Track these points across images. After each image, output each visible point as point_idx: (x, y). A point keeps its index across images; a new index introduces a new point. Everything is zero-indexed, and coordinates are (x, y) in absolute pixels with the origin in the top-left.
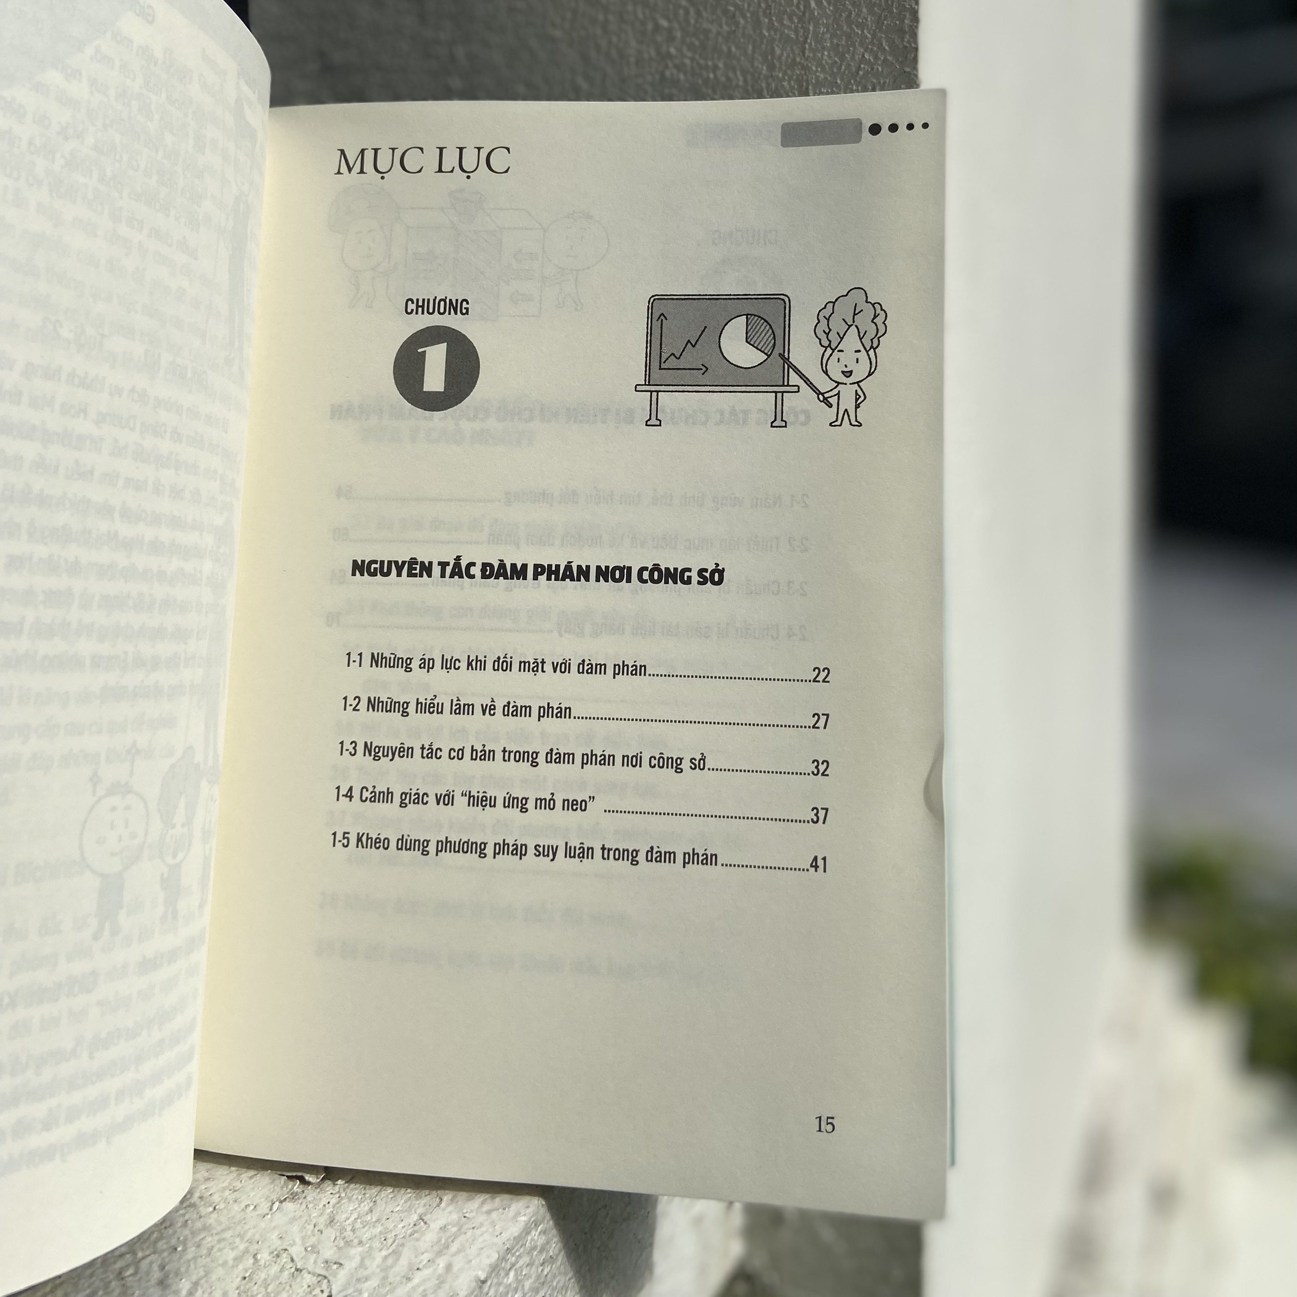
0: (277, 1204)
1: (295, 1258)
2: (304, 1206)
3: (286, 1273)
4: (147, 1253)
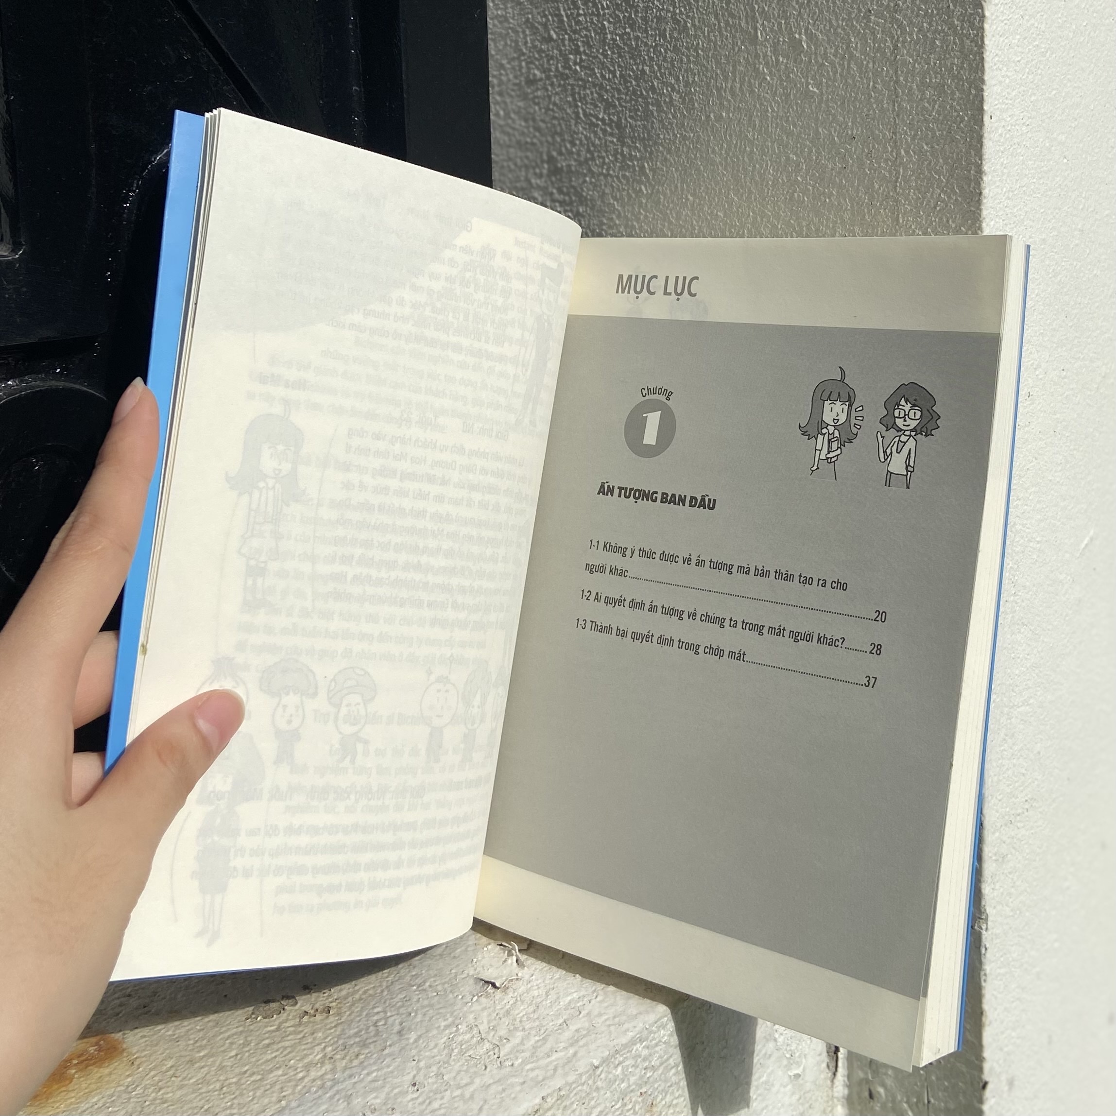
0: (476, 998)
1: (481, 1032)
2: (493, 1001)
3: (475, 1039)
4: (394, 1013)
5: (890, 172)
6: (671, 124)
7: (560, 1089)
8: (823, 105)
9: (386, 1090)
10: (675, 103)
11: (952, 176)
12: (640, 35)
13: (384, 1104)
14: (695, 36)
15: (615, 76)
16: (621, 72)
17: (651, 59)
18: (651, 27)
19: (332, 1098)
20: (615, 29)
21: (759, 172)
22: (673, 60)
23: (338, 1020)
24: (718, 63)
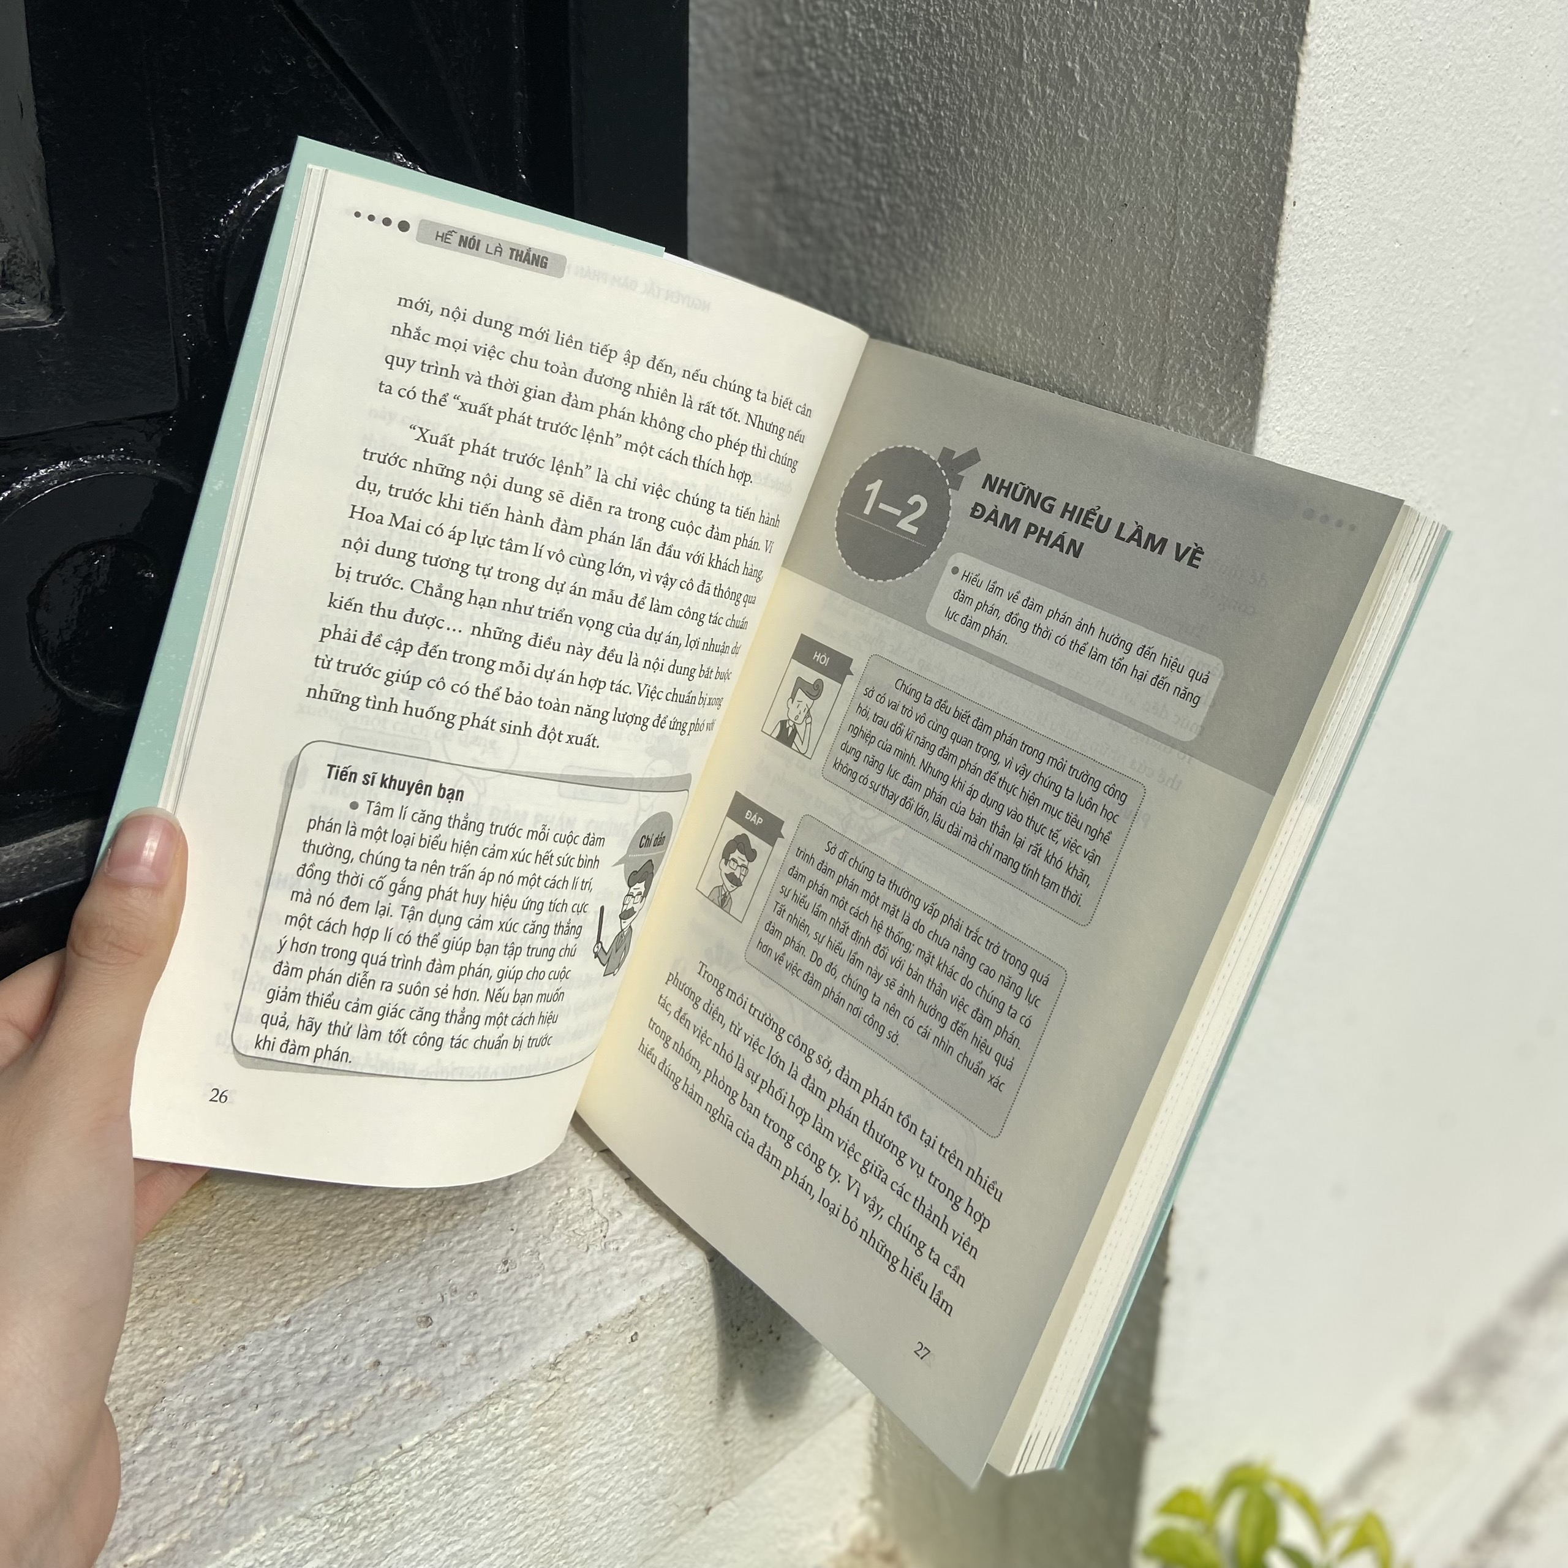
5: (1164, 254)
6: (915, 152)
7: (663, 1287)
8: (1093, 158)
9: (474, 1266)
10: (922, 127)
12: (886, 34)
13: (468, 1284)
14: (950, 45)
15: (854, 82)
16: (862, 77)
17: (897, 66)
18: (899, 26)
19: (413, 1269)
20: (859, 22)
21: (1011, 229)
22: (922, 73)
24: (974, 83)
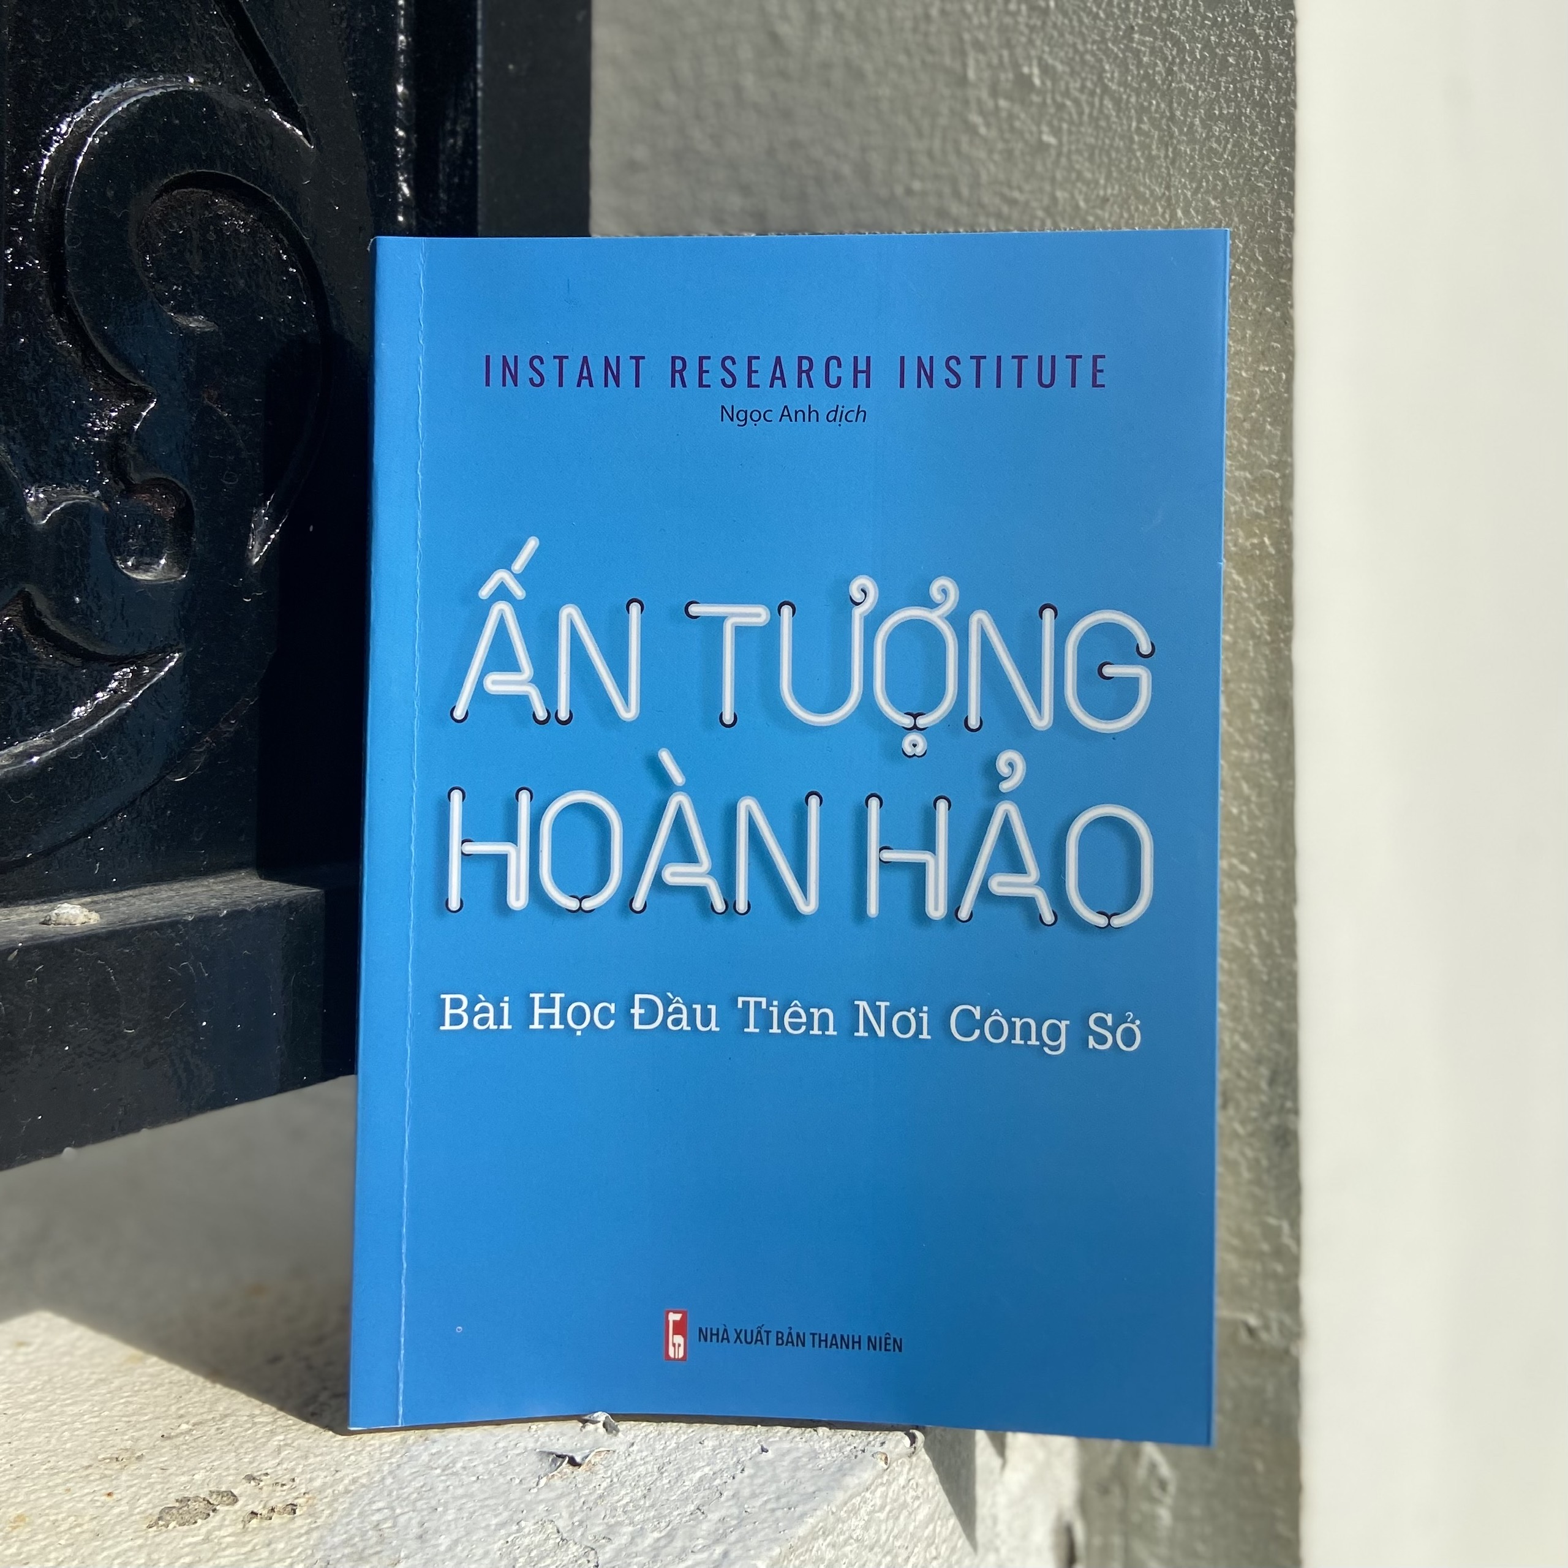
0: (544, 1481)
2: (573, 1485)
3: (551, 1542)
4: (406, 1510)
8: (1063, 160)
11: (1252, 238)
23: (310, 1523)
